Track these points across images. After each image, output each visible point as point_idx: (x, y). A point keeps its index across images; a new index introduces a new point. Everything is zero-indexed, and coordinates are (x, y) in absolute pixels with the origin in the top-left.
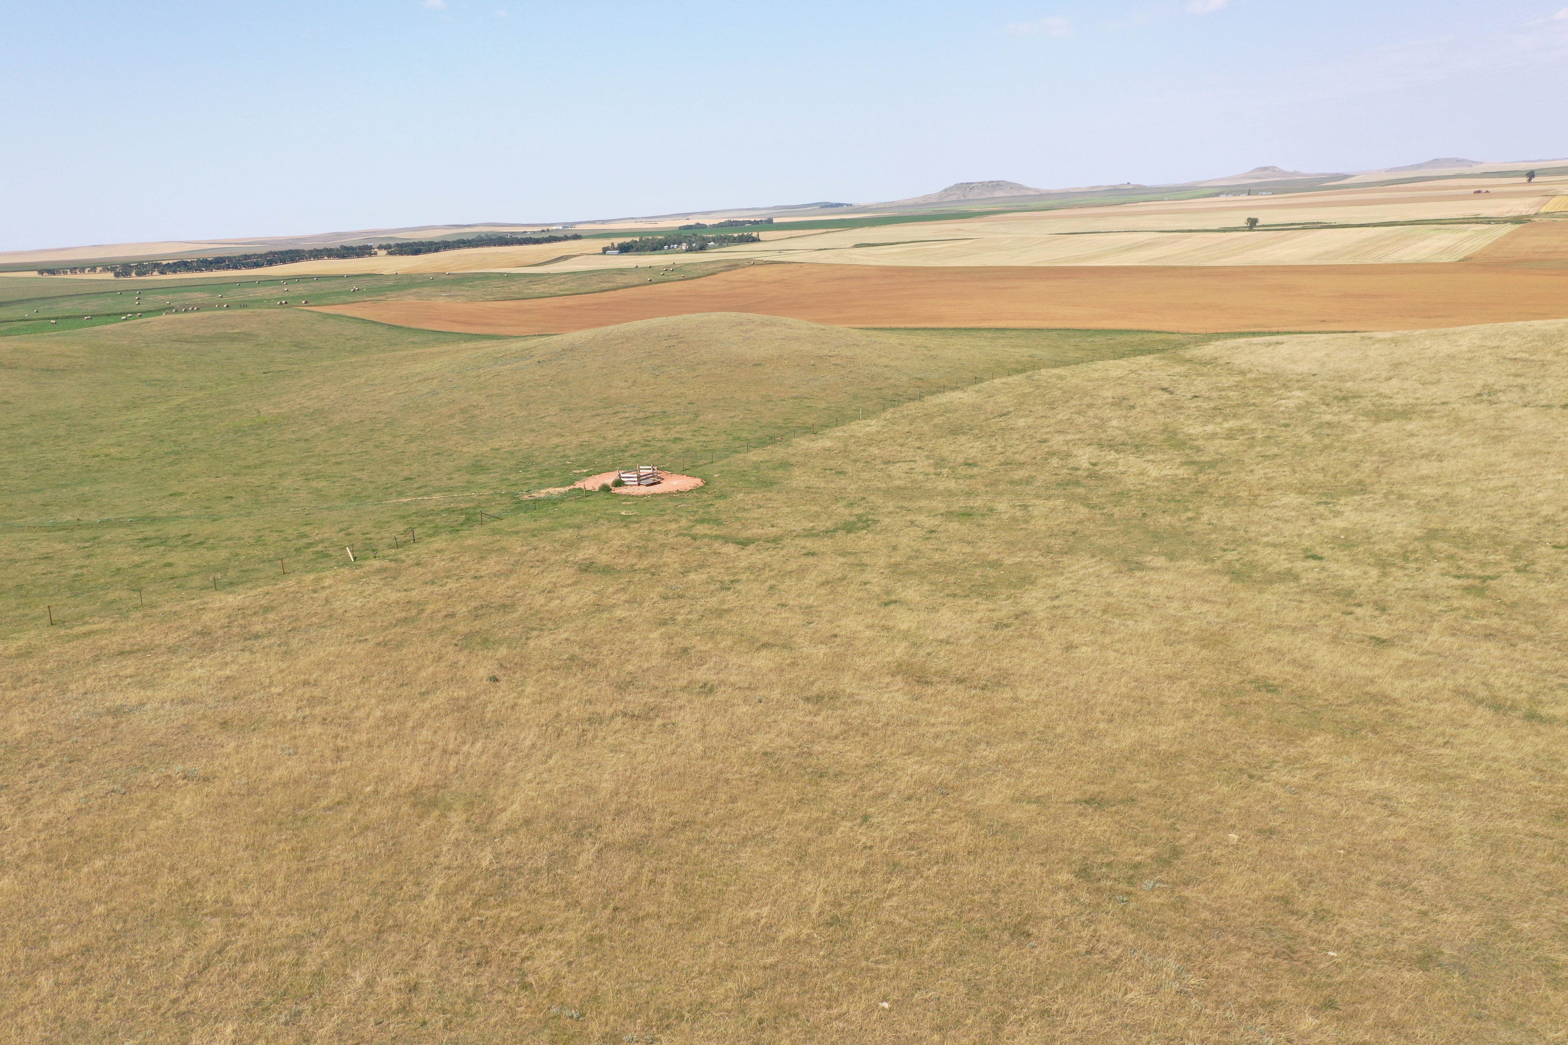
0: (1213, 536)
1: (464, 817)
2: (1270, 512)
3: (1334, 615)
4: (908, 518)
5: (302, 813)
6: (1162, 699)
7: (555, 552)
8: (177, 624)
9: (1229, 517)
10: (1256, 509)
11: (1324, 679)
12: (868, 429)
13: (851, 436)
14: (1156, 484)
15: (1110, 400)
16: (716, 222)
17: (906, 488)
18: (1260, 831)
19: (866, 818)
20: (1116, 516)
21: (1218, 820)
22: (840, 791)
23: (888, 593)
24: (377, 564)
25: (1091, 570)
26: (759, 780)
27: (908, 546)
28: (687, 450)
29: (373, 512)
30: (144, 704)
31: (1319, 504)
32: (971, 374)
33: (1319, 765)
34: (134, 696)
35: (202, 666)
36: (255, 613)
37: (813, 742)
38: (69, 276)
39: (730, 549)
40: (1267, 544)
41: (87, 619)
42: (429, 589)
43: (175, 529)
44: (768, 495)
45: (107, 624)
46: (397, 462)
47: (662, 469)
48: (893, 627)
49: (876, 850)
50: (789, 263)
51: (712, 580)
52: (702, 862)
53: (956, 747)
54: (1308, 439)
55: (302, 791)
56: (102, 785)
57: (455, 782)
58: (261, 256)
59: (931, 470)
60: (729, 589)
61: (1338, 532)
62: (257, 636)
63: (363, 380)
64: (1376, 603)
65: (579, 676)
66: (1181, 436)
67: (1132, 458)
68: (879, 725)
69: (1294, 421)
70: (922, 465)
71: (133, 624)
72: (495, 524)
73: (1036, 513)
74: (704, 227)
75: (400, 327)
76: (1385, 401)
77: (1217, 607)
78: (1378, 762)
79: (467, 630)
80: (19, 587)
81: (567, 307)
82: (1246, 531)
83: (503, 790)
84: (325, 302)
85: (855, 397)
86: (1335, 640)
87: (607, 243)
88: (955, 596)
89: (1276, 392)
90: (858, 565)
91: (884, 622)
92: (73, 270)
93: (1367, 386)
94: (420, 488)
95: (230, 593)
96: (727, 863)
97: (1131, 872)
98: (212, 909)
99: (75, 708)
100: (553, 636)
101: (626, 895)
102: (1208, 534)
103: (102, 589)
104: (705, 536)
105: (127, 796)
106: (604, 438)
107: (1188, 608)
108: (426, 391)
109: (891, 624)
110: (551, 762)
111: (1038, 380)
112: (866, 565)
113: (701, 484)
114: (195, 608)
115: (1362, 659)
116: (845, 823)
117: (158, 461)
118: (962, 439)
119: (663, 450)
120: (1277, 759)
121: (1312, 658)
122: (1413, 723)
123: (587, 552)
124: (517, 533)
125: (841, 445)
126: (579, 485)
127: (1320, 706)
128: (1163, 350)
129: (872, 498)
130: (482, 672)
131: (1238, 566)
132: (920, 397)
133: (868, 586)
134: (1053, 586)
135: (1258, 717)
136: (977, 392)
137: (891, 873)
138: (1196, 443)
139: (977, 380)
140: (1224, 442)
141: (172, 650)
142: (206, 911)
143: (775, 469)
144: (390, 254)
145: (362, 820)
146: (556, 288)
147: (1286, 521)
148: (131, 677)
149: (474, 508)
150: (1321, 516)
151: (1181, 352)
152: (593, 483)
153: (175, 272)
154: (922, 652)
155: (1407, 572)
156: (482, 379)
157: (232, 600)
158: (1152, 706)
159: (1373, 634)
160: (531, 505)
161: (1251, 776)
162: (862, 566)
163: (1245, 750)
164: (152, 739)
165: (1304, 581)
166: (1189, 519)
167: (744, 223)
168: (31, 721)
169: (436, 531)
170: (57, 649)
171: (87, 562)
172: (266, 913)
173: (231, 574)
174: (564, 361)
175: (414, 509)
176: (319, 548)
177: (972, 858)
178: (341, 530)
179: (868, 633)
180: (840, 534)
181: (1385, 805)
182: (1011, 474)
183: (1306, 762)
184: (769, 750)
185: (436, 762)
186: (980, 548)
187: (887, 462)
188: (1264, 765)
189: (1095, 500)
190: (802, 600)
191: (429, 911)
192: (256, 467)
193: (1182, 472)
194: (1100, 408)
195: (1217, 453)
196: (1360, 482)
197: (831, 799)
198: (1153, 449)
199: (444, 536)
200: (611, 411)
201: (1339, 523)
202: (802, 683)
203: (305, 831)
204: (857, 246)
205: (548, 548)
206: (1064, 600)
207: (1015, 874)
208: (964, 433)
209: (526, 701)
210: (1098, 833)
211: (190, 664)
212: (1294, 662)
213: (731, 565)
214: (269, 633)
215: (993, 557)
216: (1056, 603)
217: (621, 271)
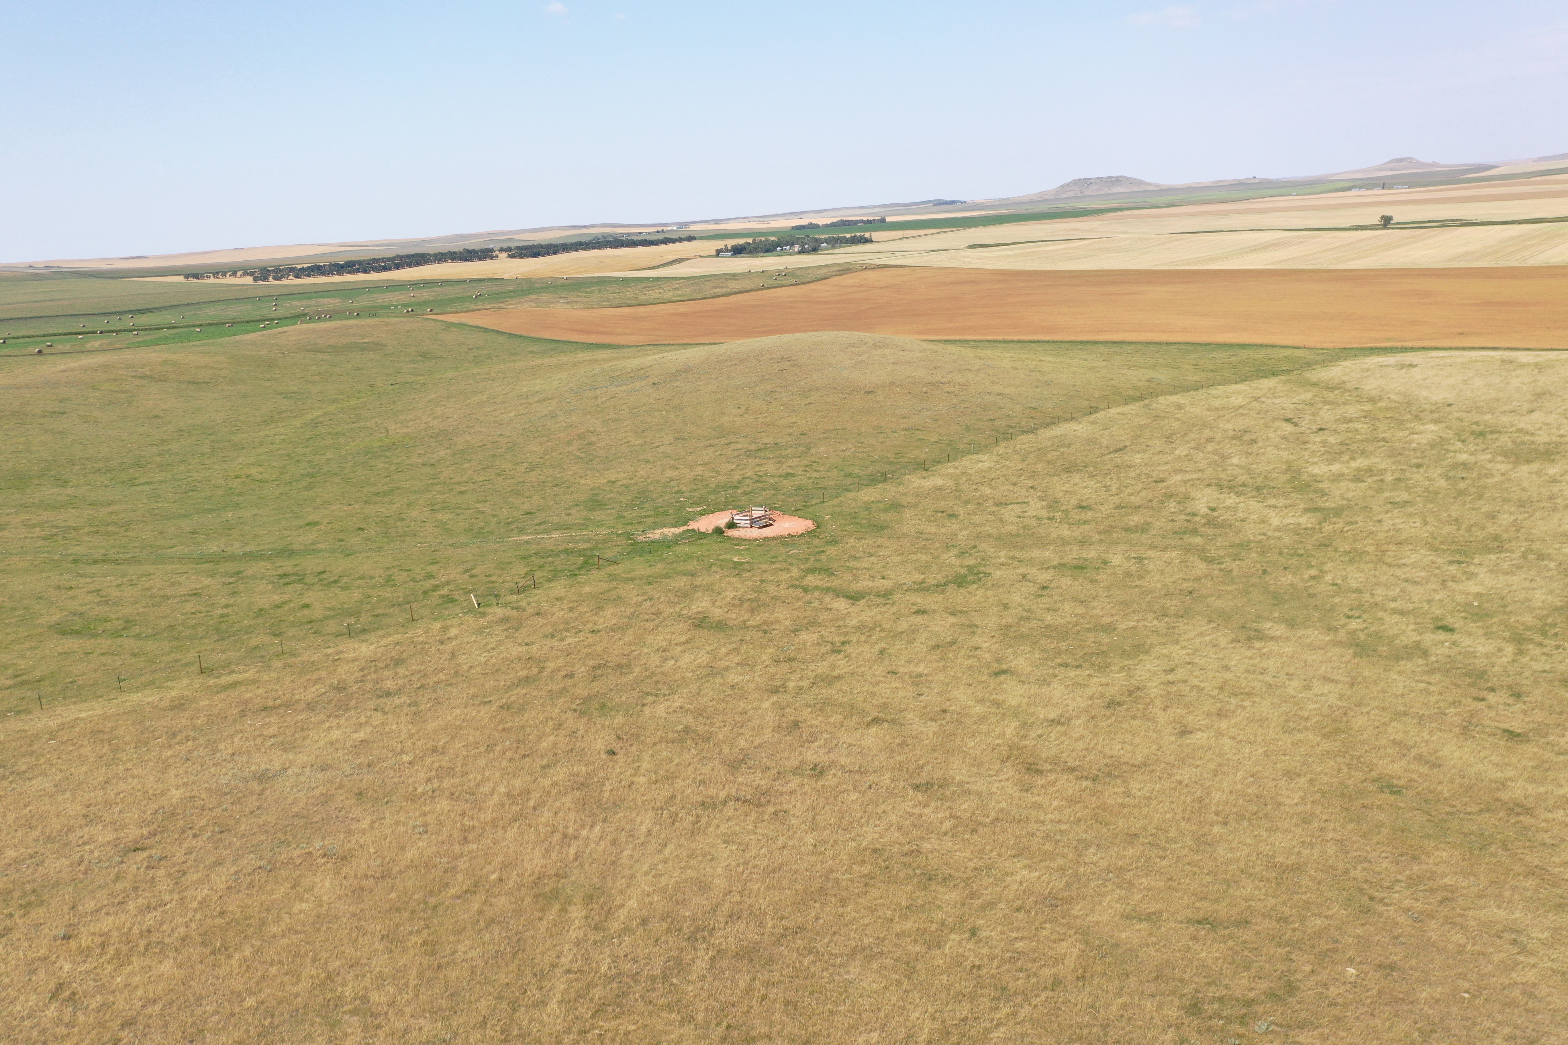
0: (1337, 600)
1: (584, 913)
2: (1398, 572)
3: (1464, 702)
4: (1020, 571)
5: (432, 901)
6: (1280, 799)
7: (670, 603)
8: (315, 676)
9: (1355, 577)
10: (1384, 567)
11: (1452, 781)
12: (980, 465)
13: (963, 473)
14: (1277, 534)
15: (1231, 433)
16: (829, 221)
17: (1018, 535)
18: (1380, 966)
19: (974, 932)
20: (1235, 573)
21: (1336, 950)
22: (950, 896)
23: (999, 661)
24: (499, 612)
25: (1208, 638)
26: (868, 881)
27: (1020, 605)
28: (799, 488)
29: (496, 551)
30: (287, 769)
31: (1451, 563)
32: (1086, 403)
33: (1445, 888)
34: (277, 759)
35: (339, 727)
36: (387, 666)
37: (922, 838)
38: (212, 281)
39: (841, 604)
40: (1394, 611)
41: (233, 667)
42: (549, 643)
43: (311, 564)
44: (880, 541)
45: (250, 674)
46: (518, 493)
47: (776, 509)
48: (1004, 702)
49: (984, 971)
50: (902, 266)
51: (822, 641)
52: (813, 976)
53: (1066, 851)
54: (1443, 483)
55: (432, 876)
56: (250, 861)
57: (575, 871)
58: (388, 260)
59: (1044, 513)
60: (839, 652)
61: (1471, 598)
62: (388, 694)
63: (485, 398)
64: (1510, 687)
65: (693, 752)
66: (1304, 477)
67: (1252, 502)
68: (988, 820)
69: (1426, 461)
70: (1036, 508)
71: (274, 675)
72: (612, 569)
73: (1151, 567)
74: (817, 226)
75: (520, 336)
76: (1527, 438)
77: (1340, 686)
78: (1508, 886)
79: (584, 693)
80: (171, 627)
81: (681, 314)
82: (1372, 595)
83: (621, 883)
84: (448, 309)
85: (968, 428)
86: (1465, 730)
87: (720, 244)
88: (1066, 665)
89: (1408, 425)
90: (968, 626)
91: (994, 696)
92: (216, 274)
93: (1505, 419)
94: (540, 524)
95: (363, 641)
96: (837, 978)
97: (1244, 1011)
98: (351, 1007)
99: (224, 770)
100: (667, 704)
101: (739, 1010)
102: (1332, 596)
103: (246, 633)
104: (816, 588)
105: (273, 874)
106: (717, 472)
107: (1308, 687)
108: (545, 412)
109: (1000, 698)
110: (667, 852)
111: (1156, 409)
112: (977, 627)
113: (813, 527)
114: (331, 658)
115: (1493, 758)
116: (953, 936)
117: (294, 484)
118: (1076, 477)
119: (775, 487)
120: (1399, 877)
121: (1440, 754)
122: (1546, 837)
123: (701, 604)
124: (632, 579)
125: (951, 483)
126: (693, 525)
127: (1448, 813)
128: (1287, 372)
129: (983, 546)
130: (600, 745)
131: (1362, 637)
132: (1034, 430)
133: (978, 652)
134: (1169, 657)
135: (1380, 825)
136: (1092, 423)
137: (998, 999)
138: (1321, 485)
139: (1093, 410)
140: (1352, 485)
141: (311, 707)
142: (346, 1008)
143: (886, 511)
144: (510, 256)
145: (489, 913)
146: (671, 293)
147: (1416, 583)
148: (274, 736)
149: (591, 549)
150: (1454, 579)
151: (1307, 375)
152: (706, 524)
153: (309, 276)
154: (1033, 734)
155: (1545, 650)
156: (599, 401)
157: (365, 649)
158: (1269, 807)
159: (1505, 726)
160: (647, 548)
161: (1372, 898)
162: (972, 628)
163: (1366, 865)
164: (295, 809)
165: (1433, 659)
166: (1313, 578)
167: (857, 222)
168: (185, 784)
169: (555, 576)
170: (207, 702)
171: (232, 601)
172: (400, 1013)
173: (365, 619)
174: (678, 384)
175: (533, 548)
176: (445, 591)
177: (1081, 984)
178: (466, 571)
179: (979, 709)
180: (951, 588)
181: (1515, 940)
182: (1126, 519)
183: (1431, 883)
184: (878, 846)
185: (557, 847)
186: (1094, 608)
187: (999, 504)
188: (1386, 884)
189: (1214, 553)
190: (912, 667)
191: (551, 1020)
192: (385, 494)
193: (1307, 521)
194: (1219, 443)
195: (1343, 499)
196: (1496, 538)
197: (939, 907)
198: (1275, 491)
199: (563, 581)
200: (723, 441)
201: (1473, 588)
202: (912, 767)
203: (435, 921)
204: (971, 247)
205: (662, 599)
206: (1179, 674)
207: (1125, 1006)
208: (1078, 471)
209: (642, 780)
210: (1210, 961)
211: (328, 724)
212: (1419, 758)
213: (841, 623)
214: (399, 691)
215: (1106, 620)
216: (1171, 677)
217: (734, 276)
